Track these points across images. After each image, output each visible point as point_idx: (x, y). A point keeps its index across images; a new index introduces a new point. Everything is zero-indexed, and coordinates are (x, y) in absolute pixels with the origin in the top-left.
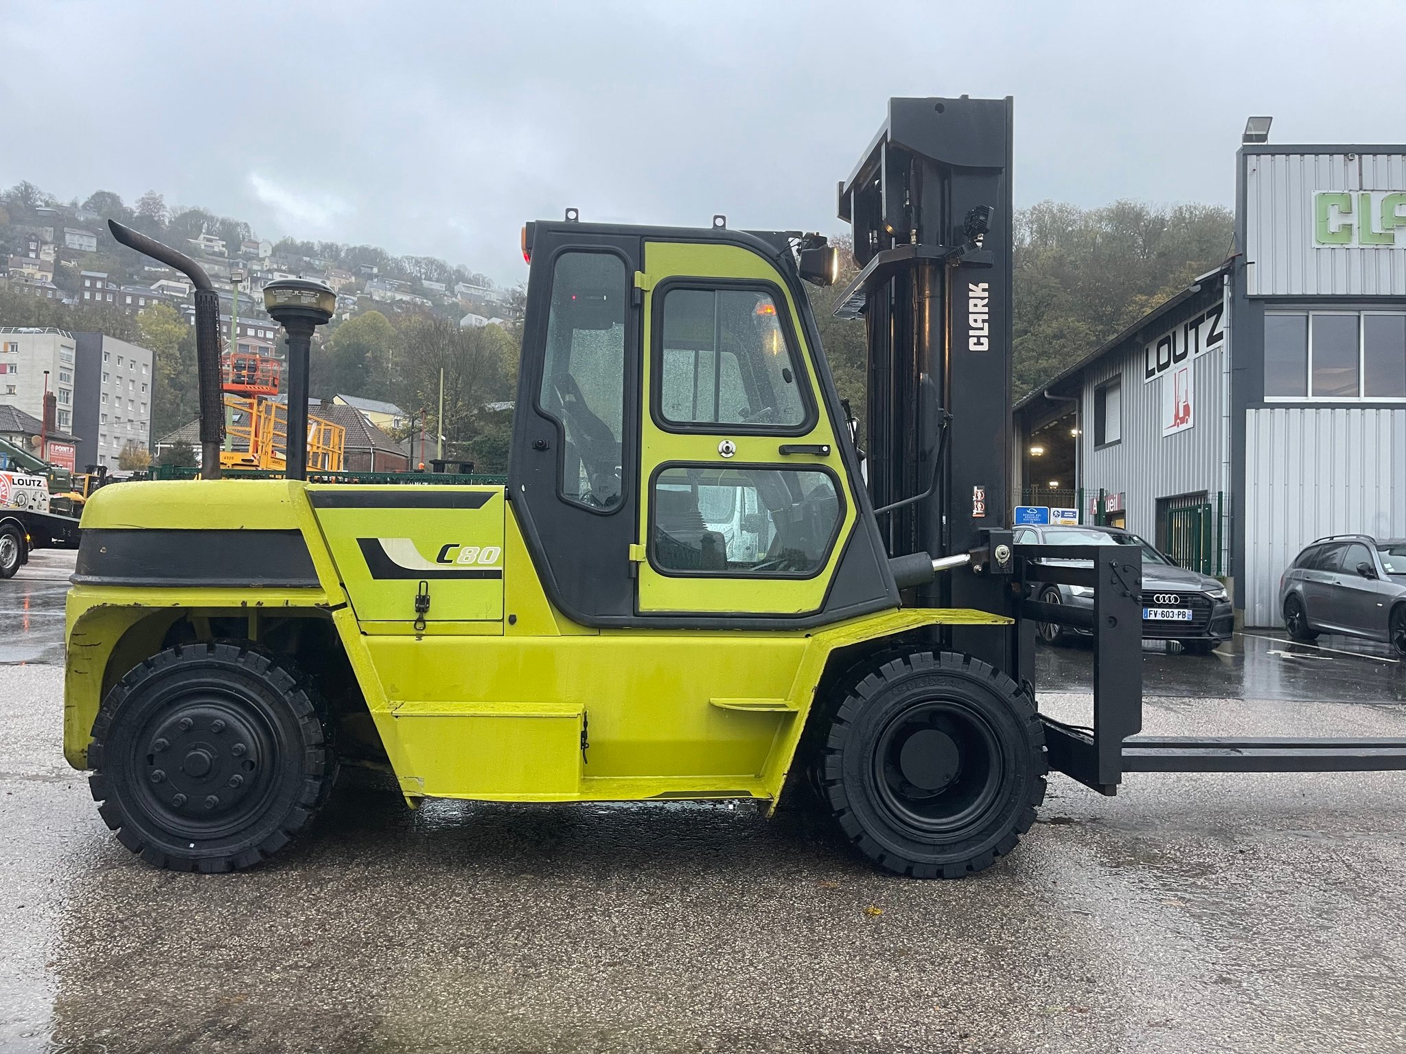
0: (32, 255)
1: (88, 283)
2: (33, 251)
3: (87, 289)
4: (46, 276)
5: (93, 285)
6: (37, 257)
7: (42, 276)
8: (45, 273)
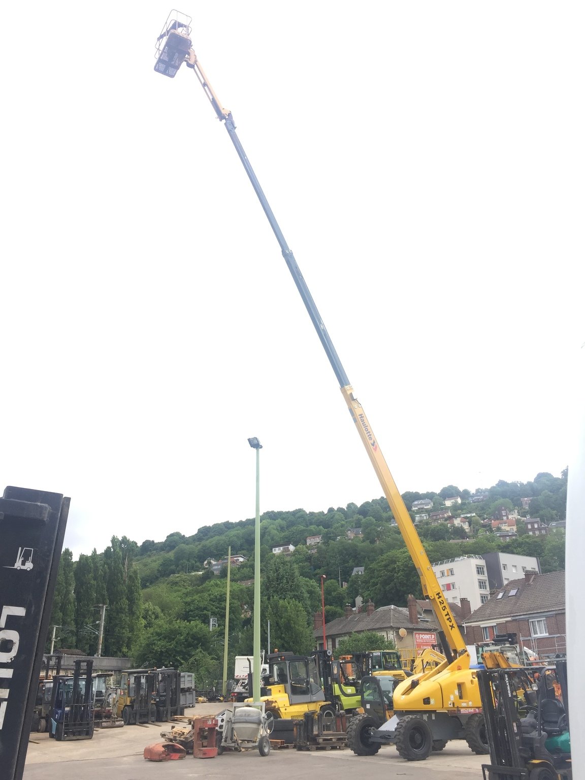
0: (505, 518)
1: (529, 527)
2: (504, 516)
3: (530, 530)
4: (513, 529)
5: (533, 526)
6: (508, 518)
7: (511, 529)
8: (511, 527)
